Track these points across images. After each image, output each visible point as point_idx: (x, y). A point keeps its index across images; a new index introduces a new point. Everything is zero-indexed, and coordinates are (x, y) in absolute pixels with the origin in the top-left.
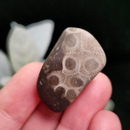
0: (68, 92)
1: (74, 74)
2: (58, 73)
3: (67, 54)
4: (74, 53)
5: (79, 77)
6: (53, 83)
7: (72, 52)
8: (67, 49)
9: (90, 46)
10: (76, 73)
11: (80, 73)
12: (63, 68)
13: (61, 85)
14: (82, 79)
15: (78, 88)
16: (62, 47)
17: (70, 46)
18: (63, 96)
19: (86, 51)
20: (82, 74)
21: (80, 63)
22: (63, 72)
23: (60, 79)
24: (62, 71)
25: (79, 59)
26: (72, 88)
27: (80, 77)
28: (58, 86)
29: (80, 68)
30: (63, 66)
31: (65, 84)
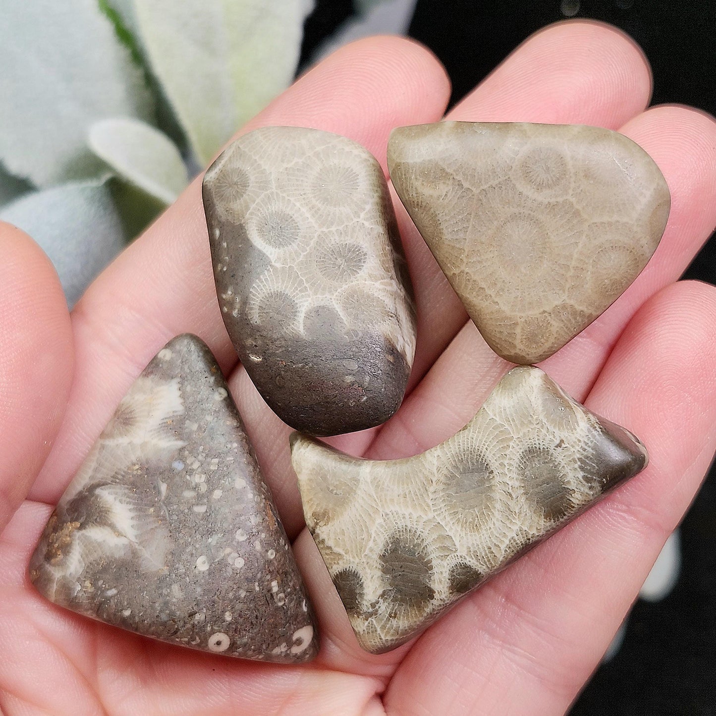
0: (345, 309)
1: (312, 243)
2: (266, 280)
3: (247, 216)
4: (262, 196)
5: (335, 240)
6: (280, 317)
7: (254, 202)
8: (239, 207)
9: (287, 148)
10: (316, 239)
11: (324, 229)
12: (268, 254)
13: (305, 304)
14: (349, 241)
15: (363, 273)
16: (223, 219)
17: (238, 195)
18: (344, 331)
19: (285, 165)
20: (333, 229)
21: (298, 204)
22: (278, 265)
23: (288, 291)
24: (273, 263)
25: (287, 198)
26: (345, 287)
27: (337, 238)
28: (301, 317)
29: (313, 215)
30: (265, 251)
31: (316, 293)
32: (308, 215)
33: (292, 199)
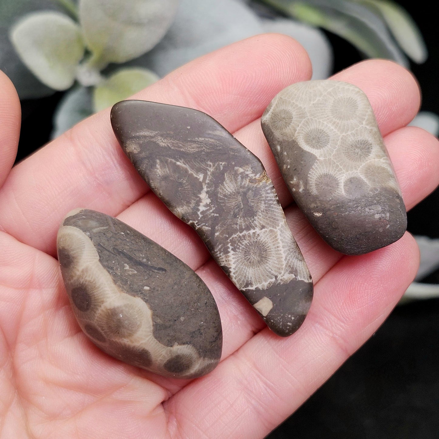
0: (367, 177)
1: (339, 143)
2: (316, 168)
3: (296, 134)
4: (303, 122)
5: (351, 139)
6: (329, 188)
7: (298, 126)
8: (289, 130)
9: (311, 93)
10: (340, 140)
11: (344, 134)
12: (314, 153)
13: (342, 179)
14: (360, 138)
15: (372, 155)
16: (281, 139)
17: (287, 124)
18: (369, 189)
19: (312, 102)
20: (349, 133)
21: (325, 123)
22: (322, 159)
23: (332, 172)
24: (318, 158)
25: (318, 120)
26: (364, 164)
27: (352, 137)
28: (342, 185)
29: (336, 128)
30: (312, 152)
31: (347, 171)
32: (332, 128)
33: (321, 120)
